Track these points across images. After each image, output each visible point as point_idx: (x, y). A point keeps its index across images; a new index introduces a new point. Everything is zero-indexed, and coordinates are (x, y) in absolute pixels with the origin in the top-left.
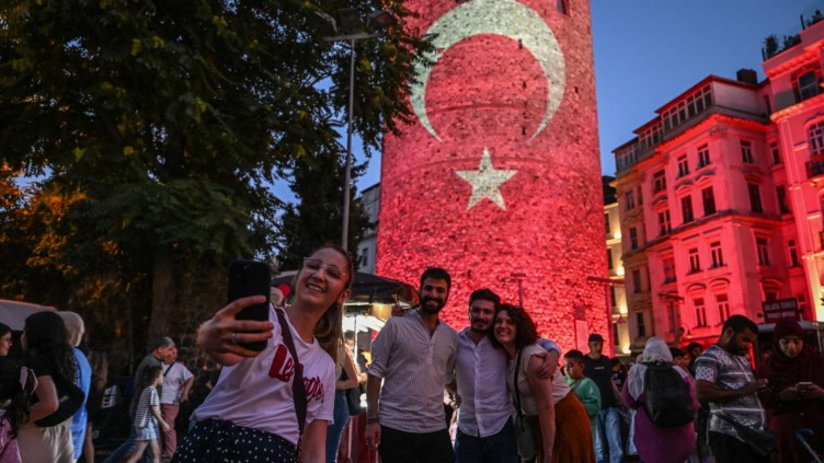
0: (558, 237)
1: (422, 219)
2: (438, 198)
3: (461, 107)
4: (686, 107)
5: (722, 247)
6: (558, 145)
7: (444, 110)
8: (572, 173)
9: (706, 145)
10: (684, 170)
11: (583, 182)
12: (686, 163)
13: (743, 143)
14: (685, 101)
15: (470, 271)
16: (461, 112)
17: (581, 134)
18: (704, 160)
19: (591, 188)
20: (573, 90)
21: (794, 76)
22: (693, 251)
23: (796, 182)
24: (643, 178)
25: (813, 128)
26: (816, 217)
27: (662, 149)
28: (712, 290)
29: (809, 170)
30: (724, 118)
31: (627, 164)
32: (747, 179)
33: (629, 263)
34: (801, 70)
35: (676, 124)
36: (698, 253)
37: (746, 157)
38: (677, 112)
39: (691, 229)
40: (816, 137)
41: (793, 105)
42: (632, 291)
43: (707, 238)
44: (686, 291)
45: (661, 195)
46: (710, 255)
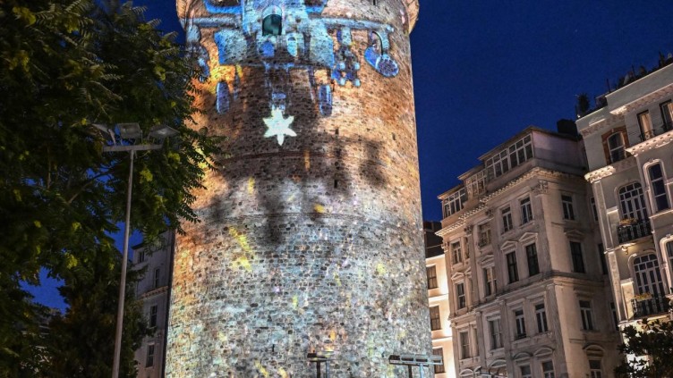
1: (220, 283)
3: (265, 155)
4: (508, 157)
5: (546, 309)
7: (247, 157)
8: (388, 230)
9: (528, 199)
10: (507, 224)
11: (401, 240)
12: (510, 216)
13: (564, 198)
14: (508, 150)
16: (267, 159)
17: (399, 186)
18: (527, 214)
20: (391, 137)
21: (604, 137)
22: (518, 313)
23: (610, 246)
24: (469, 229)
25: (622, 190)
26: (628, 284)
27: (487, 200)
28: (539, 358)
29: (619, 235)
30: (544, 172)
31: (453, 212)
32: (568, 237)
33: (456, 324)
34: (610, 132)
35: (499, 173)
36: (524, 316)
37: (568, 213)
38: (500, 161)
39: (516, 290)
40: (626, 201)
41: (604, 167)
42: (460, 357)
43: (531, 300)
44: (513, 359)
45: (486, 249)
46: (535, 318)
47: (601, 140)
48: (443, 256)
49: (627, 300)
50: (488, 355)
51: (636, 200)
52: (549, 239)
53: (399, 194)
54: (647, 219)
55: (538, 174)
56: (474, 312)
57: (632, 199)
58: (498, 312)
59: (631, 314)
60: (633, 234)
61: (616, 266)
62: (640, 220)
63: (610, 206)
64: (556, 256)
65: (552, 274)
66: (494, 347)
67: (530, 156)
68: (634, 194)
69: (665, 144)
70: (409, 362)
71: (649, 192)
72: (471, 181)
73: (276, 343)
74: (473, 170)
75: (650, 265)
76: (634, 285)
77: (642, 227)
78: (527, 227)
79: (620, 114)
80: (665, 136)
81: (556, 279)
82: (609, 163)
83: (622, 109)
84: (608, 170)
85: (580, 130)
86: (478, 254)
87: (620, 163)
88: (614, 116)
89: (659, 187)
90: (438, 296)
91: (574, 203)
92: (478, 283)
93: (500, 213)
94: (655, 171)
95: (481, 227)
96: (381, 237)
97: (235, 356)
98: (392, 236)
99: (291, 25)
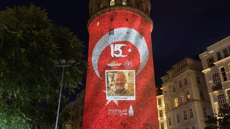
0: (140, 109)
1: (97, 103)
2: (102, 96)
4: (180, 66)
5: (193, 111)
6: (140, 79)
8: (144, 87)
9: (186, 78)
10: (181, 86)
11: (148, 90)
12: (181, 83)
13: (197, 78)
14: (180, 64)
17: (147, 75)
18: (186, 83)
19: (151, 92)
20: (145, 61)
21: (207, 60)
22: (185, 112)
23: (210, 92)
24: (170, 87)
25: (213, 75)
26: (216, 103)
27: (174, 79)
28: (191, 125)
29: (213, 89)
30: (191, 70)
31: (165, 82)
32: (199, 89)
33: (167, 115)
34: (209, 58)
35: (178, 71)
36: (186, 113)
37: (199, 82)
38: (178, 67)
39: (184, 105)
40: (215, 78)
41: (208, 68)
42: (169, 125)
43: (188, 108)
44: (184, 126)
45: (175, 93)
46: (190, 114)
47: (207, 61)
48: (163, 95)
49: (216, 108)
50: (176, 125)
51: (218, 78)
52: (193, 90)
53: (147, 77)
54: (221, 84)
55: (189, 71)
56: (172, 112)
57: (216, 78)
58: (179, 112)
59: (217, 112)
60: (217, 88)
61: (212, 98)
62: (219, 84)
63: (210, 80)
64: (196, 96)
65: (194, 100)
66: (178, 122)
67: (186, 66)
68: (217, 76)
69: (225, 61)
70: (151, 126)
71: (221, 75)
72: (170, 73)
73: (112, 120)
74: (170, 70)
75: (223, 98)
76: (218, 103)
77: (220, 86)
78: (186, 86)
79: (212, 53)
80: (225, 59)
81: (195, 102)
82: (209, 67)
83: (212, 51)
84: (209, 69)
85: (200, 58)
86: (173, 95)
87: (212, 67)
88: (210, 54)
89: (224, 74)
90: (162, 107)
91: (200, 79)
92: (173, 103)
93: (178, 82)
94: (223, 69)
95: (173, 86)
96: (142, 89)
97: (101, 124)
98: (145, 89)
99: (116, 31)
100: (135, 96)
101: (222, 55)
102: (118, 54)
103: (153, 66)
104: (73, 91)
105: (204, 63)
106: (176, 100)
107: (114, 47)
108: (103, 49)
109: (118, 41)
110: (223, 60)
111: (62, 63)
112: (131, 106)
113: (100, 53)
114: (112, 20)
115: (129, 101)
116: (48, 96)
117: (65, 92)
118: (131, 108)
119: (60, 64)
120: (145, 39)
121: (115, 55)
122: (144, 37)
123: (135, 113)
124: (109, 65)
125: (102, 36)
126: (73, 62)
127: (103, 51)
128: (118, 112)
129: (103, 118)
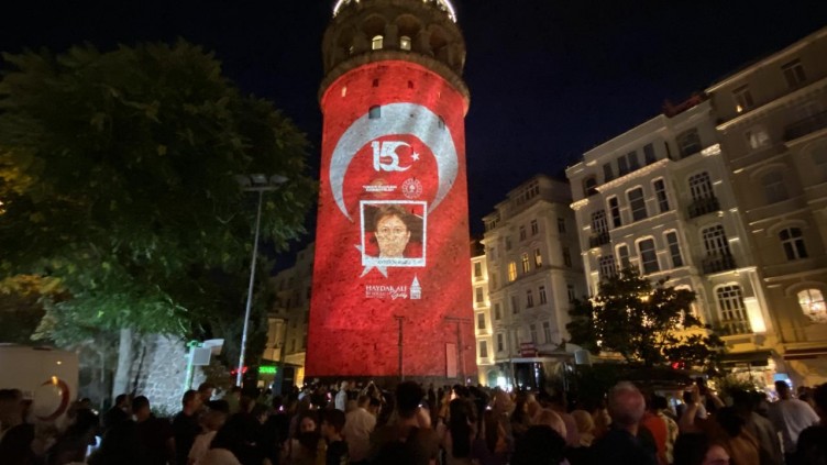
0: (435, 284)
1: (341, 271)
2: (353, 258)
4: (524, 193)
5: (546, 289)
6: (437, 220)
8: (445, 239)
9: (536, 221)
10: (523, 236)
12: (524, 231)
13: (559, 219)
14: (524, 189)
15: (373, 311)
17: (453, 213)
18: (535, 229)
19: (460, 249)
20: (449, 182)
22: (529, 292)
23: (585, 250)
24: (500, 239)
25: (593, 215)
26: (596, 274)
27: (512, 221)
28: (541, 319)
29: (591, 243)
30: (546, 203)
31: (491, 228)
32: (561, 244)
33: (492, 298)
34: (587, 177)
35: (518, 204)
36: (532, 293)
37: (561, 228)
38: (520, 196)
39: (527, 277)
40: (596, 221)
41: (582, 199)
42: (495, 318)
43: (537, 284)
44: (525, 320)
45: (510, 252)
46: (539, 295)
47: (581, 182)
48: (484, 256)
49: (594, 284)
50: (511, 318)
51: (602, 221)
52: (548, 245)
53: (453, 218)
54: (608, 233)
55: (542, 204)
56: (502, 291)
57: (599, 220)
58: (517, 291)
59: (596, 293)
60: (599, 242)
61: (588, 263)
62: (604, 234)
63: (586, 225)
64: (554, 257)
65: (549, 267)
66: (515, 312)
67: (538, 193)
68: (601, 216)
69: (620, 184)
70: (457, 321)
71: (609, 215)
72: (502, 209)
73: (375, 308)
74: (503, 202)
75: (609, 262)
76: (599, 274)
77: (605, 238)
78: (535, 237)
79: (593, 165)
80: (620, 179)
81: (552, 271)
82: (585, 197)
83: (594, 162)
84: (585, 202)
85: (568, 176)
86: (505, 255)
87: (592, 197)
88: (589, 167)
89: (616, 213)
90: (481, 281)
91: (566, 223)
92: (505, 273)
93: (518, 229)
94: (614, 202)
95: (507, 238)
96: (441, 244)
97: (349, 316)
98: (448, 243)
99: (386, 112)
100: (424, 259)
101: (615, 170)
102: (389, 163)
103: (466, 193)
104: (286, 246)
105: (576, 188)
106: (512, 268)
107: (381, 147)
108: (355, 153)
109: (390, 133)
110: (616, 181)
111: (256, 181)
112: (416, 279)
113: (348, 162)
114: (376, 83)
115: (412, 268)
116: (226, 257)
117: (267, 246)
118: (416, 283)
119: (253, 184)
120: (452, 132)
121: (384, 167)
122: (449, 126)
123: (423, 293)
124: (369, 188)
125: (352, 121)
126: (283, 179)
127: (355, 158)
128: (387, 291)
129: (354, 304)
